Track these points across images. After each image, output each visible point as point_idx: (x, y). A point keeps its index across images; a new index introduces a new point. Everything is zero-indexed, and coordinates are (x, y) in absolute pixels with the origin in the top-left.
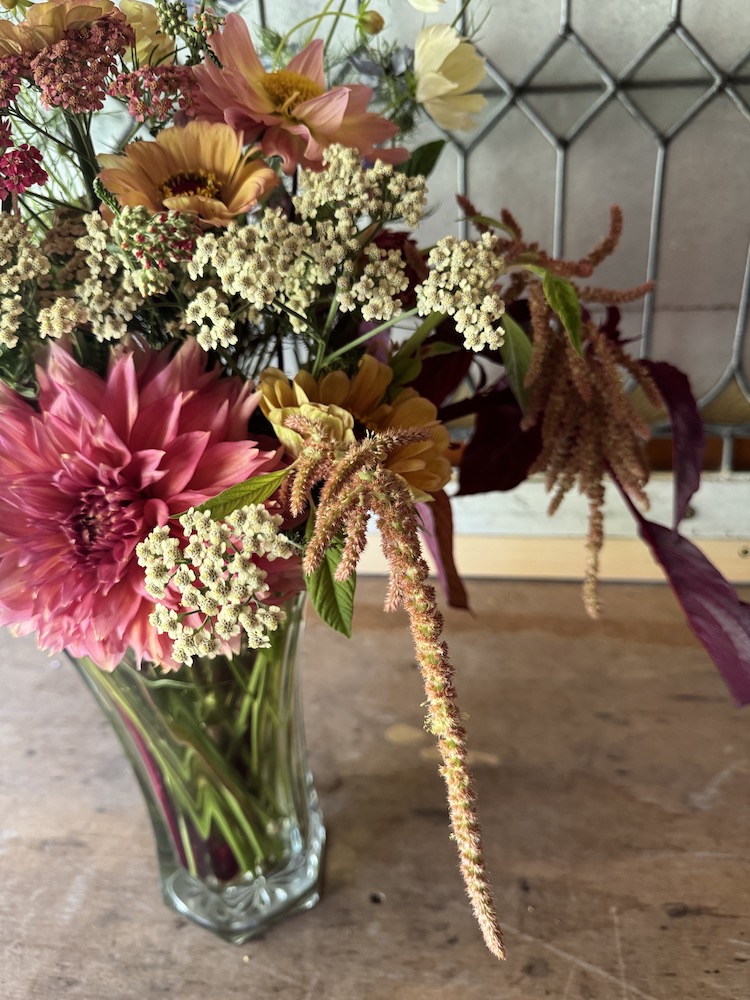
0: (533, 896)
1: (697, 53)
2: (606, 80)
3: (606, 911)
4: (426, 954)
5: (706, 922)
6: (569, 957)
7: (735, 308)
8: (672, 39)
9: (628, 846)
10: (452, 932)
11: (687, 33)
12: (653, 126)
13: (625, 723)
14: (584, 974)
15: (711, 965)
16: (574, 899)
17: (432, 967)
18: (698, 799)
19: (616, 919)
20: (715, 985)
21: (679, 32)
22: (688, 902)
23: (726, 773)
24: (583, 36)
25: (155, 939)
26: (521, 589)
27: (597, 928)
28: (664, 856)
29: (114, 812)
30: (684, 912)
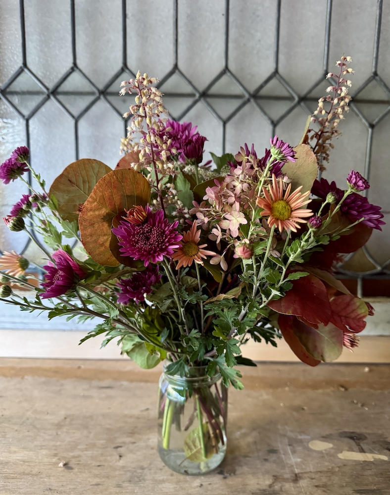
24: (383, 77)
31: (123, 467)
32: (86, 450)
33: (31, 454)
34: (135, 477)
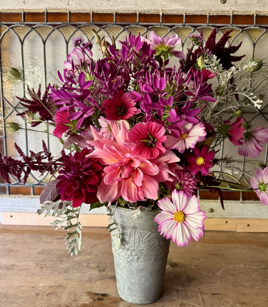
3: (197, 295)
5: (220, 296)
6: (190, 303)
9: (201, 283)
13: (198, 259)
14: (193, 306)
15: (222, 303)
16: (189, 293)
18: (217, 274)
19: (200, 296)
20: (222, 306)
22: (216, 293)
23: (223, 269)
27: (195, 298)
28: (209, 284)
29: (69, 280)
30: (215, 294)
31: (62, 268)
32: (49, 262)
33: (27, 263)
34: (66, 271)
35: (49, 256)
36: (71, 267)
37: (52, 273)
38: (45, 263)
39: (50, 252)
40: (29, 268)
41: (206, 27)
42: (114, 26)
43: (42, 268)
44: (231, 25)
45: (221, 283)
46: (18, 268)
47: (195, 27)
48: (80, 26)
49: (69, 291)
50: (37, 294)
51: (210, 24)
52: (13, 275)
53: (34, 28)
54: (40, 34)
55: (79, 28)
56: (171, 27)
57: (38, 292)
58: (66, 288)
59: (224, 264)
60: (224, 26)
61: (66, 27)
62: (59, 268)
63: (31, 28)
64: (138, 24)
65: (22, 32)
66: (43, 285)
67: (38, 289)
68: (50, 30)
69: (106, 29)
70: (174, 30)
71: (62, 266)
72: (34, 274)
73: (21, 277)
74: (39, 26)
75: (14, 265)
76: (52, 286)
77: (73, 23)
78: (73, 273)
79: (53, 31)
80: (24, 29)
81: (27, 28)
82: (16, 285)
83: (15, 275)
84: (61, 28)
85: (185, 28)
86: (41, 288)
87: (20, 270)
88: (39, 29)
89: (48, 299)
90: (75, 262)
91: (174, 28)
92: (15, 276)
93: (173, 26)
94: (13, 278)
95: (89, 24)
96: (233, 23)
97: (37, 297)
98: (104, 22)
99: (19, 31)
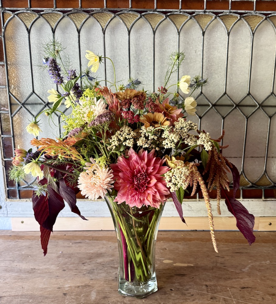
0: (209, 287)
1: (230, 100)
2: (210, 104)
3: (227, 289)
4: (187, 298)
5: (250, 289)
6: (220, 296)
7: (241, 157)
8: (224, 96)
9: (229, 278)
10: (192, 294)
11: (227, 95)
12: (221, 115)
13: (223, 258)
14: (224, 298)
15: (252, 295)
16: (219, 287)
17: (189, 299)
18: (244, 270)
19: (229, 290)
20: (253, 298)
21: (226, 95)
22: (245, 286)
23: (250, 265)
24: (205, 94)
25: (119, 300)
26: (190, 233)
27: (225, 291)
28: (238, 279)
29: (95, 280)
30: (244, 288)
31: (86, 269)
32: (71, 265)
33: (48, 267)
34: (91, 272)
35: (70, 259)
36: (95, 268)
37: (76, 274)
38: (67, 266)
39: (70, 256)
40: (51, 271)
41: (228, 14)
42: (130, 12)
43: (64, 270)
44: (255, 11)
45: (249, 278)
46: (39, 271)
47: (216, 14)
48: (93, 12)
49: (97, 290)
50: (64, 294)
51: (232, 11)
52: (35, 278)
53: (41, 15)
54: (48, 21)
55: (92, 15)
56: (191, 13)
57: (65, 292)
58: (93, 287)
59: (250, 261)
60: (247, 13)
61: (77, 14)
62: (82, 270)
63: (38, 14)
64: (155, 11)
65: (28, 20)
66: (69, 286)
67: (64, 289)
68: (60, 17)
69: (121, 16)
70: (194, 16)
71: (85, 268)
72: (58, 276)
73: (44, 280)
74: (47, 12)
75: (35, 269)
76: (79, 287)
77: (85, 9)
78: (98, 273)
79: (62, 18)
80: (31, 16)
81: (33, 15)
82: (41, 287)
83: (38, 277)
84: (71, 15)
85: (206, 15)
86: (67, 288)
87: (42, 273)
88: (47, 16)
89: (77, 298)
90: (98, 263)
91: (194, 15)
92: (37, 279)
93: (194, 13)
94: (36, 281)
95: (102, 10)
96: (256, 10)
97: (65, 296)
98: (119, 8)
99: (25, 17)
